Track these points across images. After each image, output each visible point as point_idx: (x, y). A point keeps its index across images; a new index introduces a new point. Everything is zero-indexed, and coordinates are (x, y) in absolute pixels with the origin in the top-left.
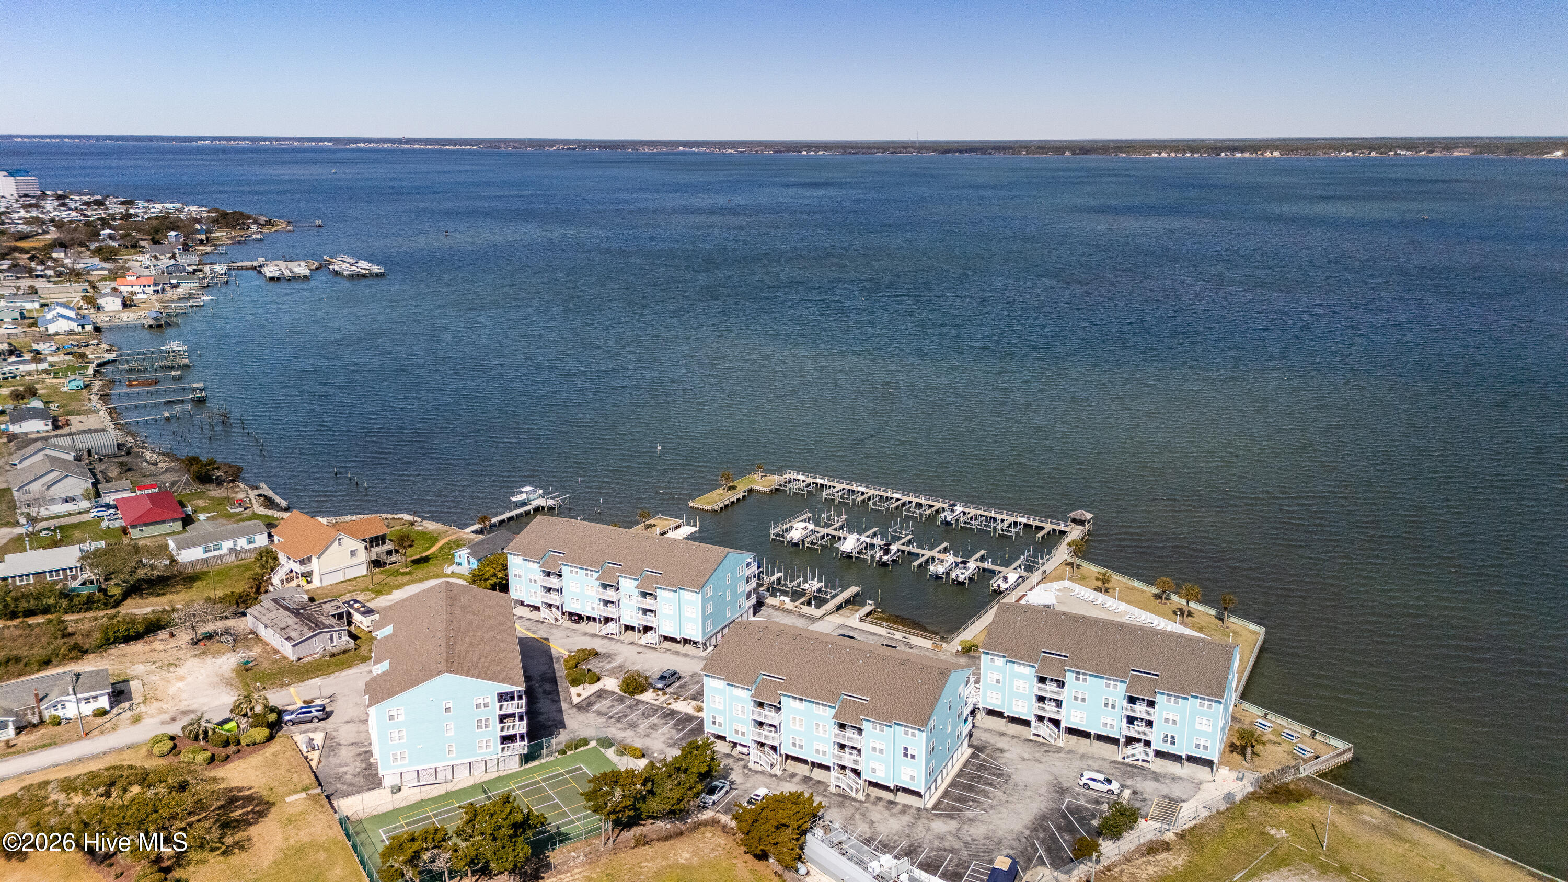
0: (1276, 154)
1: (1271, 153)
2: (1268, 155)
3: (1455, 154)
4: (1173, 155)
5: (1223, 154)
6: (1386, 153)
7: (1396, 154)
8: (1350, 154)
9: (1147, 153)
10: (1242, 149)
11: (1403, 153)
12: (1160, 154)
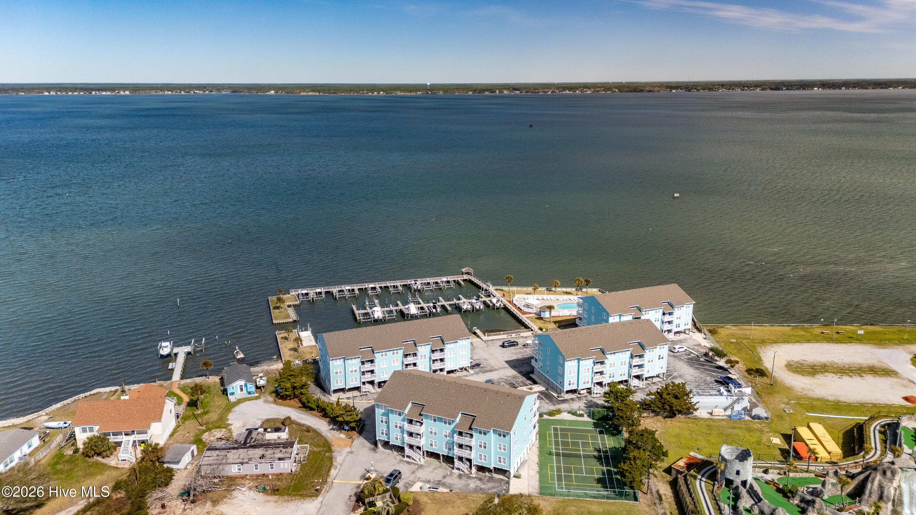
0: (127, 93)
1: (124, 92)
2: (122, 93)
3: (223, 92)
4: (59, 93)
5: (93, 93)
6: (189, 92)
7: (194, 93)
8: (170, 92)
9: (40, 92)
10: (105, 90)
11: (198, 92)
12: (49, 93)
